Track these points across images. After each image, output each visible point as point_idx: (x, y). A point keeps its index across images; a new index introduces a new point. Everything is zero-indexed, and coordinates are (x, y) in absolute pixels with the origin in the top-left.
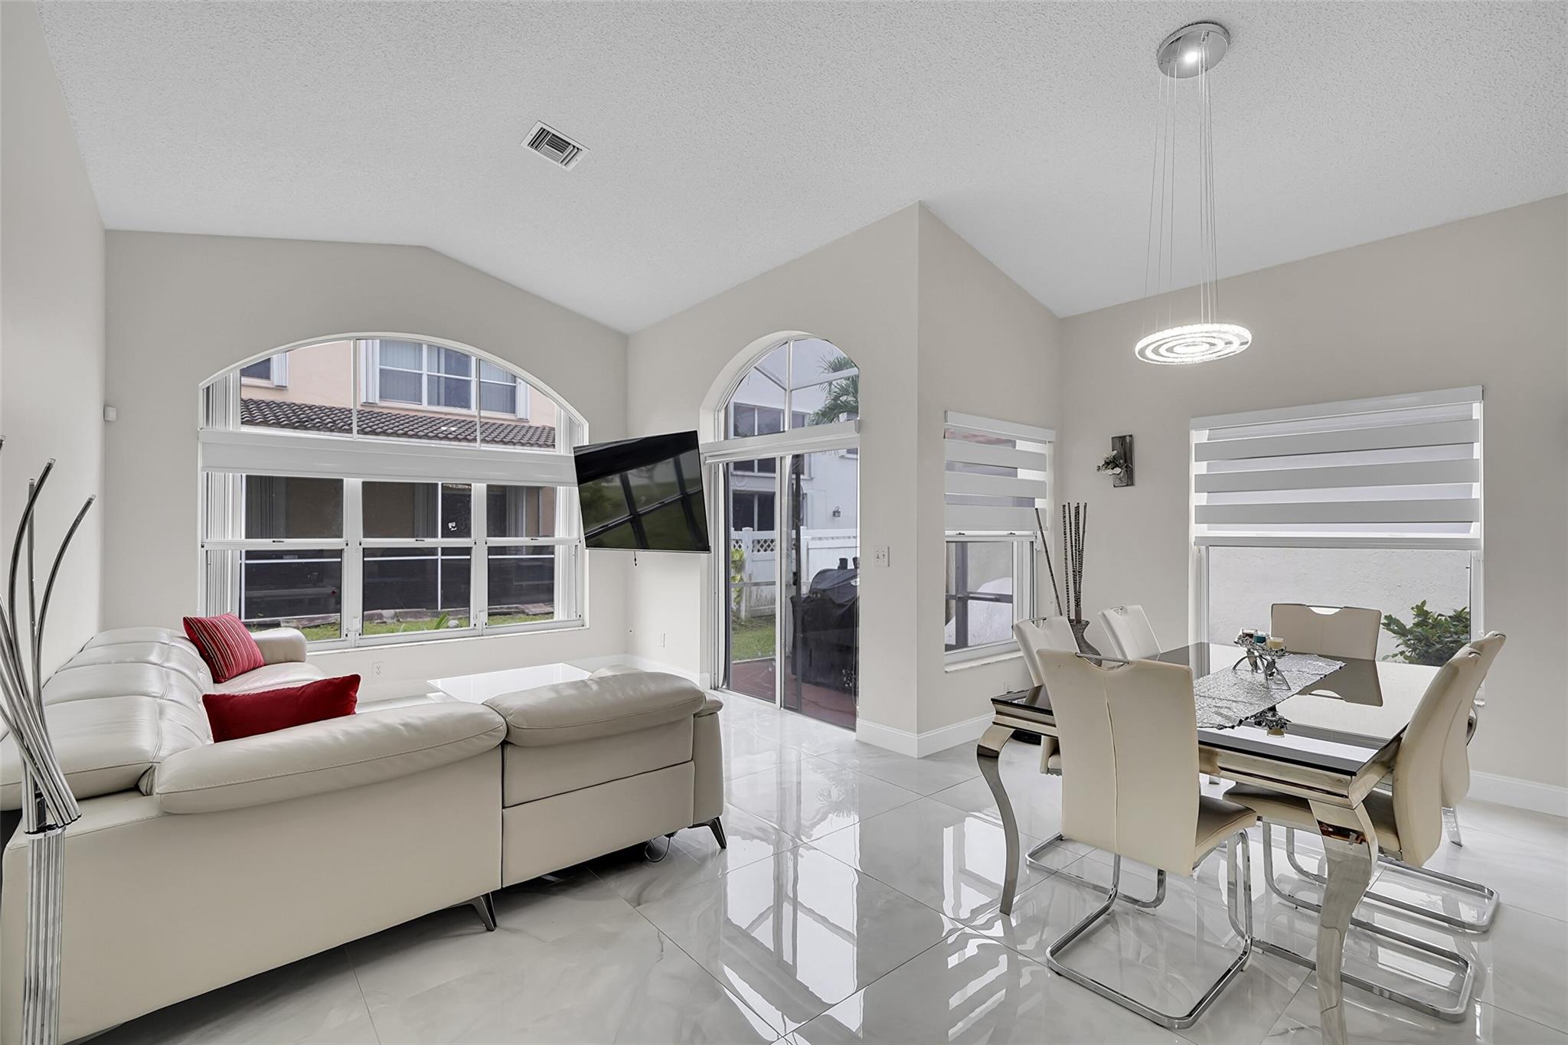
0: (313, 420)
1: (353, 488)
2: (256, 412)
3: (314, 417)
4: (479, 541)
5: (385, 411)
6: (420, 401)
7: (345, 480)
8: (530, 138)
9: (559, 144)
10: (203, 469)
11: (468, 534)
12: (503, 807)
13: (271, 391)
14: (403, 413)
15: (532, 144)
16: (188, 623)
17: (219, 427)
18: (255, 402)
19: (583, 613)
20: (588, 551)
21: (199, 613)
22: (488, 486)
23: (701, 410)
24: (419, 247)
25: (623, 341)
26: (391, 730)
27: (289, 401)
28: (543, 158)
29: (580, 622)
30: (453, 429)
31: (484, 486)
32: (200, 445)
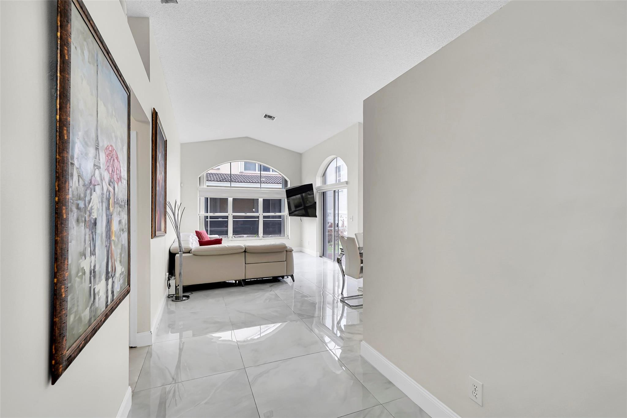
0: (226, 179)
1: (230, 200)
2: (212, 177)
3: (226, 178)
4: (261, 214)
5: (246, 174)
6: (255, 170)
7: (229, 198)
8: (264, 116)
9: (270, 117)
10: (199, 196)
11: (258, 212)
12: (245, 264)
13: (216, 170)
14: (251, 175)
15: (265, 117)
16: (197, 232)
17: (202, 187)
18: (212, 174)
19: (289, 235)
20: (290, 217)
21: (198, 230)
22: (263, 200)
23: (317, 177)
24: (246, 137)
25: (300, 155)
26: (226, 247)
27: (220, 173)
28: (267, 120)
29: (288, 238)
30: (264, 179)
31: (262, 199)
32: (198, 191)
